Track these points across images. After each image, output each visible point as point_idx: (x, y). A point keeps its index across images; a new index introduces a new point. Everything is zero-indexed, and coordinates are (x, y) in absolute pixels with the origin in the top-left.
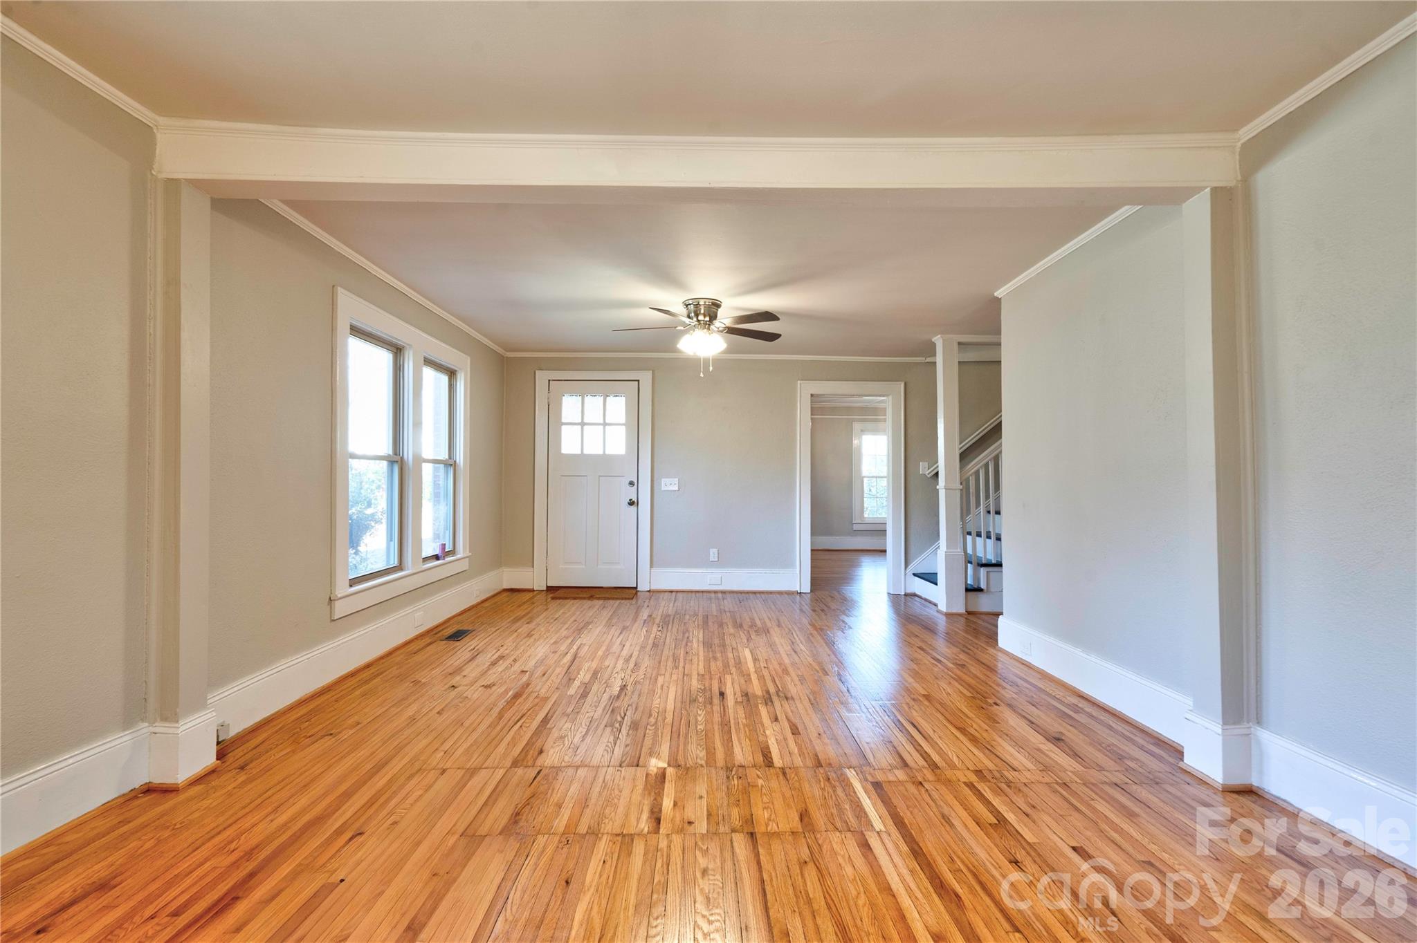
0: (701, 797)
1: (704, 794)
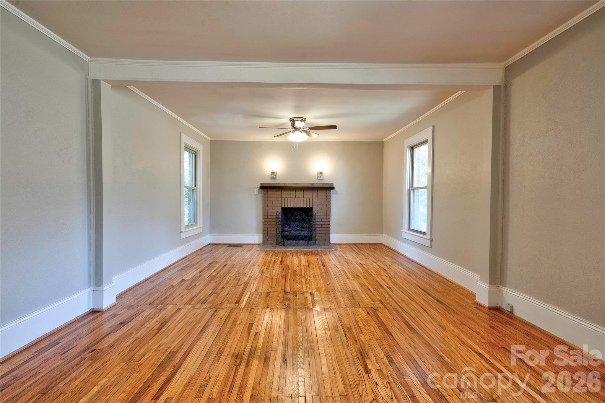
0: (299, 299)
1: (298, 300)
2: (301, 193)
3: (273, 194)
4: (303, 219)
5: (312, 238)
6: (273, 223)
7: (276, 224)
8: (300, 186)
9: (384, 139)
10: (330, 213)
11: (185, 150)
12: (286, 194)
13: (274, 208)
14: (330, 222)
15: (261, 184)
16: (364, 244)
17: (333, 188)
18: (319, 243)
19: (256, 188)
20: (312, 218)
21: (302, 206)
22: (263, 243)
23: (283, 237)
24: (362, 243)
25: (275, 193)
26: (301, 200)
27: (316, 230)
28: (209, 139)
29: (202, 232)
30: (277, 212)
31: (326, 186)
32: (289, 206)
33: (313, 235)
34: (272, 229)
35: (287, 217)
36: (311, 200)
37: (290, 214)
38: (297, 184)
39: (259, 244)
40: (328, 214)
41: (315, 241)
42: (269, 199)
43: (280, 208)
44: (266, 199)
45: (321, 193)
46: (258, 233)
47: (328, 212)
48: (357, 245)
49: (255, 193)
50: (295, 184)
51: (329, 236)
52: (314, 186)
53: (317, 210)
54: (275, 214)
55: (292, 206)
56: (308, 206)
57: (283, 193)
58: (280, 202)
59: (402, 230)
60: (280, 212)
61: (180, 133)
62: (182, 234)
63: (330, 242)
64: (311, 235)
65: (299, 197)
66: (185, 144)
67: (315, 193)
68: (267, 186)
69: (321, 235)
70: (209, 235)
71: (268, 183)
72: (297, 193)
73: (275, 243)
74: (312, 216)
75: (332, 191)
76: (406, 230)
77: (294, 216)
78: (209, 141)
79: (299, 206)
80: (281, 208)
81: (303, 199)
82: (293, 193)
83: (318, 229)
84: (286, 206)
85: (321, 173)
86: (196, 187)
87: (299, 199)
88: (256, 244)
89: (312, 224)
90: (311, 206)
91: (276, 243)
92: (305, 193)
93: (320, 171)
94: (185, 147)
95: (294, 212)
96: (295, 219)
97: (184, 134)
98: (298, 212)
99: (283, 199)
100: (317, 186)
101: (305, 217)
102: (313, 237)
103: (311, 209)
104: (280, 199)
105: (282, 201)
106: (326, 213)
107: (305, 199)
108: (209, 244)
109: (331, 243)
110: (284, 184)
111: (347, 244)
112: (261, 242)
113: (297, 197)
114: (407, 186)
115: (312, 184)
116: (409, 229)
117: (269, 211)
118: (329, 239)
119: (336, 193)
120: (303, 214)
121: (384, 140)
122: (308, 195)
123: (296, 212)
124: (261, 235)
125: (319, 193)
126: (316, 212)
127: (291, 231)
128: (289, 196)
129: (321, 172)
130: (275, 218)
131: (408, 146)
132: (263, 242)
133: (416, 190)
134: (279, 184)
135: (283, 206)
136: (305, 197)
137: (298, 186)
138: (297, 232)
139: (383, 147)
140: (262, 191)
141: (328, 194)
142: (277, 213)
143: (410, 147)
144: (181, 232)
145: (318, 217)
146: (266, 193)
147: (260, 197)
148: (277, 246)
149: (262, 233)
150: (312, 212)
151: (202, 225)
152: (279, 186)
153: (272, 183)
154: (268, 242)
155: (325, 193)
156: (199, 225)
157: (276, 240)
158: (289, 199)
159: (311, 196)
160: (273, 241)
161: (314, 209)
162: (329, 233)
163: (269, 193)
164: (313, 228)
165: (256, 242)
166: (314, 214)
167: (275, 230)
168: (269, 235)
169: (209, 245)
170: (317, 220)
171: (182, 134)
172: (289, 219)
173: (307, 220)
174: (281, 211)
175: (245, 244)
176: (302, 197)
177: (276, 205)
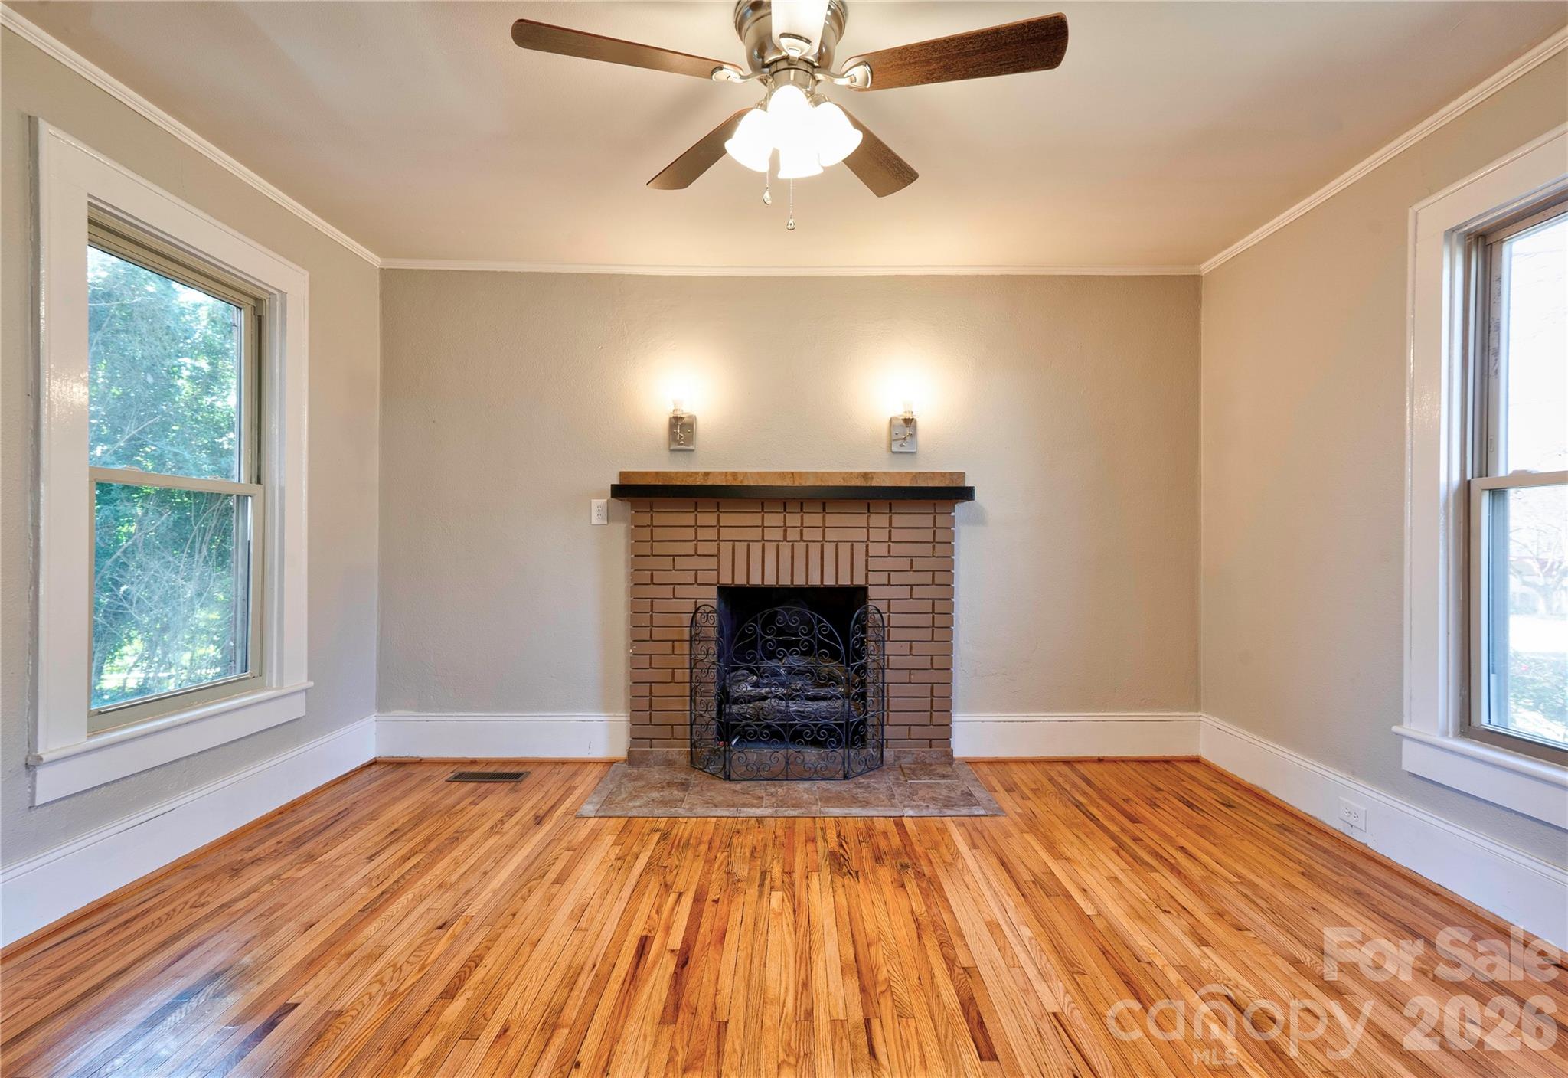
2: (814, 518)
3: (676, 522)
4: (822, 645)
5: (863, 739)
6: (674, 661)
7: (691, 669)
8: (804, 484)
9: (1202, 262)
10: (948, 614)
11: (92, 243)
12: (738, 523)
13: (681, 591)
14: (948, 655)
15: (622, 474)
16: (1115, 761)
17: (965, 494)
18: (897, 758)
19: (599, 496)
20: (862, 641)
21: (815, 581)
22: (631, 759)
23: (727, 730)
24: (1101, 755)
25: (688, 519)
26: (815, 549)
27: (882, 693)
28: (376, 261)
29: (302, 713)
30: (697, 610)
31: (931, 485)
32: (756, 580)
33: (869, 722)
34: (675, 689)
35: (744, 636)
36: (860, 549)
37: (755, 621)
38: (793, 473)
39: (610, 763)
40: (939, 621)
41: (881, 746)
42: (659, 548)
43: (713, 592)
44: (645, 549)
45: (911, 522)
46: (607, 707)
47: (940, 607)
48: (1079, 766)
49: (595, 521)
50: (782, 475)
51: (947, 726)
52: (874, 484)
53: (889, 600)
54: (687, 619)
55: (770, 581)
56: (845, 581)
57: (726, 519)
58: (712, 563)
59: (1400, 723)
60: (708, 609)
61: (32, 124)
62: (42, 773)
63: (949, 754)
64: (863, 722)
65: (802, 539)
66: (89, 204)
67: (879, 520)
68: (652, 483)
69: (910, 718)
70: (372, 719)
71: (657, 473)
72: (793, 519)
73: (684, 760)
74: (864, 630)
75: (961, 509)
76: (1446, 734)
77: (781, 632)
78: (378, 272)
79: (800, 581)
80: (715, 589)
81: (822, 546)
82: (773, 519)
83: (894, 690)
84: (741, 580)
85: (909, 422)
86: (259, 482)
87: (800, 547)
88: (596, 763)
89: (864, 667)
90: (859, 581)
91: (692, 762)
92: (832, 519)
93: (900, 412)
94: (91, 221)
95: (778, 609)
96: (781, 644)
97: (53, 130)
98: (798, 609)
99: (726, 548)
100: (887, 483)
101: (831, 636)
102: (870, 730)
103: (855, 596)
104: (711, 548)
105: (718, 556)
106: (933, 612)
107: (830, 549)
108: (374, 763)
109: (958, 753)
110: (730, 478)
111: (1034, 762)
112: (621, 753)
113: (793, 535)
114: (1449, 471)
115: (866, 476)
116: (1467, 726)
117: (659, 606)
118: (946, 739)
119: (979, 519)
120: (820, 621)
121: (1205, 268)
122: (847, 525)
123: (787, 610)
124: (621, 720)
125: (898, 520)
126: (883, 606)
127: (764, 698)
128: (756, 534)
129: (909, 416)
130: (687, 637)
131: (1453, 230)
132: (629, 753)
133: (1511, 492)
134: (707, 474)
135: (726, 580)
136: (831, 535)
137: (797, 484)
138: (794, 707)
139: (1200, 303)
140: (623, 507)
141: (941, 520)
142: (698, 615)
143: (1468, 234)
144: (32, 765)
145: (895, 634)
146: (645, 519)
147: (619, 534)
148: (695, 777)
149: (627, 712)
150: (866, 608)
151: (304, 679)
152: (709, 483)
153: (677, 473)
154: (652, 752)
155: (928, 520)
156: (281, 685)
157: (693, 745)
158: (756, 548)
159: (861, 535)
160: (679, 752)
161: (872, 593)
162: (947, 711)
163: (660, 519)
164: (871, 689)
165: (600, 752)
166: (873, 618)
167: (688, 694)
168: (657, 718)
169: (375, 768)
170: (889, 648)
171: (47, 131)
172: (753, 645)
173: (843, 651)
174: (714, 603)
175: (541, 763)
176: (817, 534)
177: (689, 577)
